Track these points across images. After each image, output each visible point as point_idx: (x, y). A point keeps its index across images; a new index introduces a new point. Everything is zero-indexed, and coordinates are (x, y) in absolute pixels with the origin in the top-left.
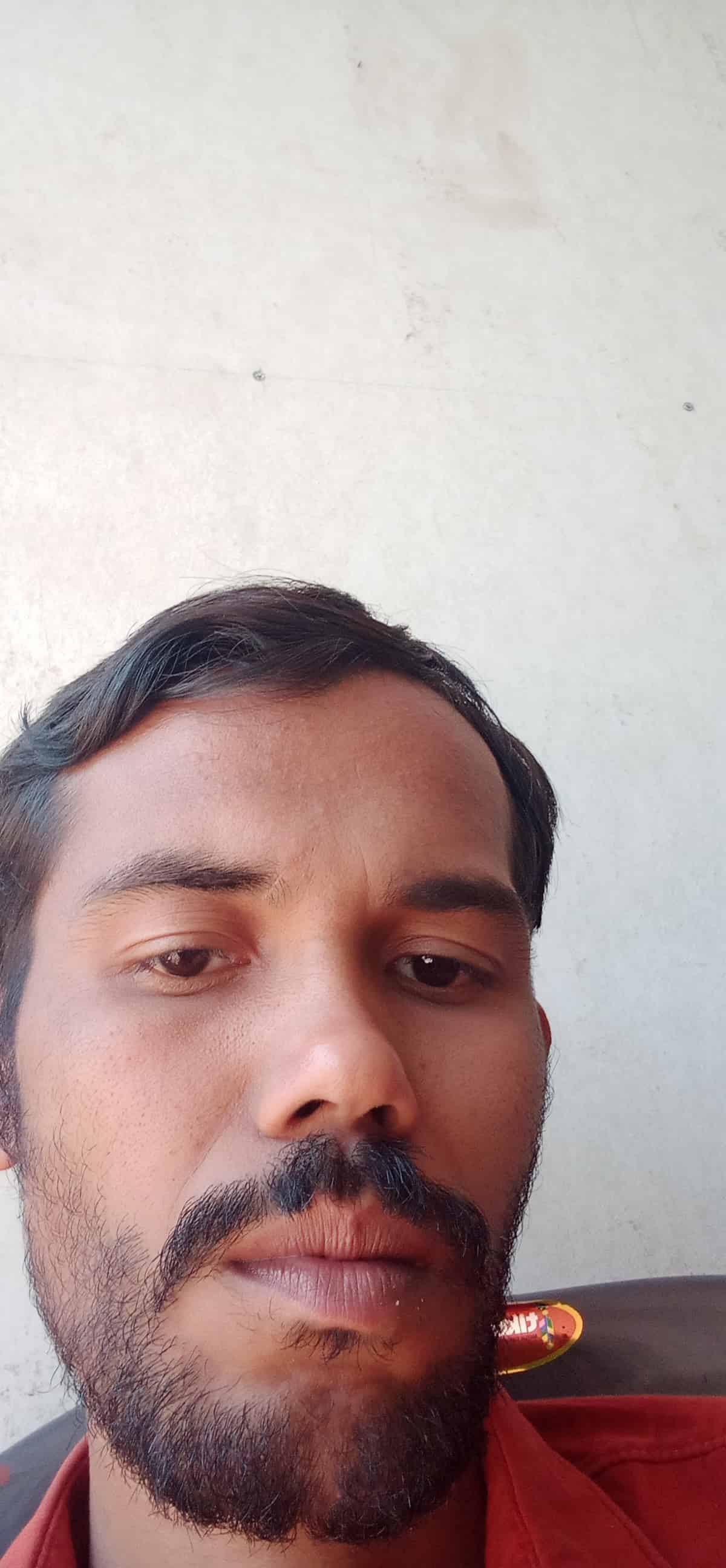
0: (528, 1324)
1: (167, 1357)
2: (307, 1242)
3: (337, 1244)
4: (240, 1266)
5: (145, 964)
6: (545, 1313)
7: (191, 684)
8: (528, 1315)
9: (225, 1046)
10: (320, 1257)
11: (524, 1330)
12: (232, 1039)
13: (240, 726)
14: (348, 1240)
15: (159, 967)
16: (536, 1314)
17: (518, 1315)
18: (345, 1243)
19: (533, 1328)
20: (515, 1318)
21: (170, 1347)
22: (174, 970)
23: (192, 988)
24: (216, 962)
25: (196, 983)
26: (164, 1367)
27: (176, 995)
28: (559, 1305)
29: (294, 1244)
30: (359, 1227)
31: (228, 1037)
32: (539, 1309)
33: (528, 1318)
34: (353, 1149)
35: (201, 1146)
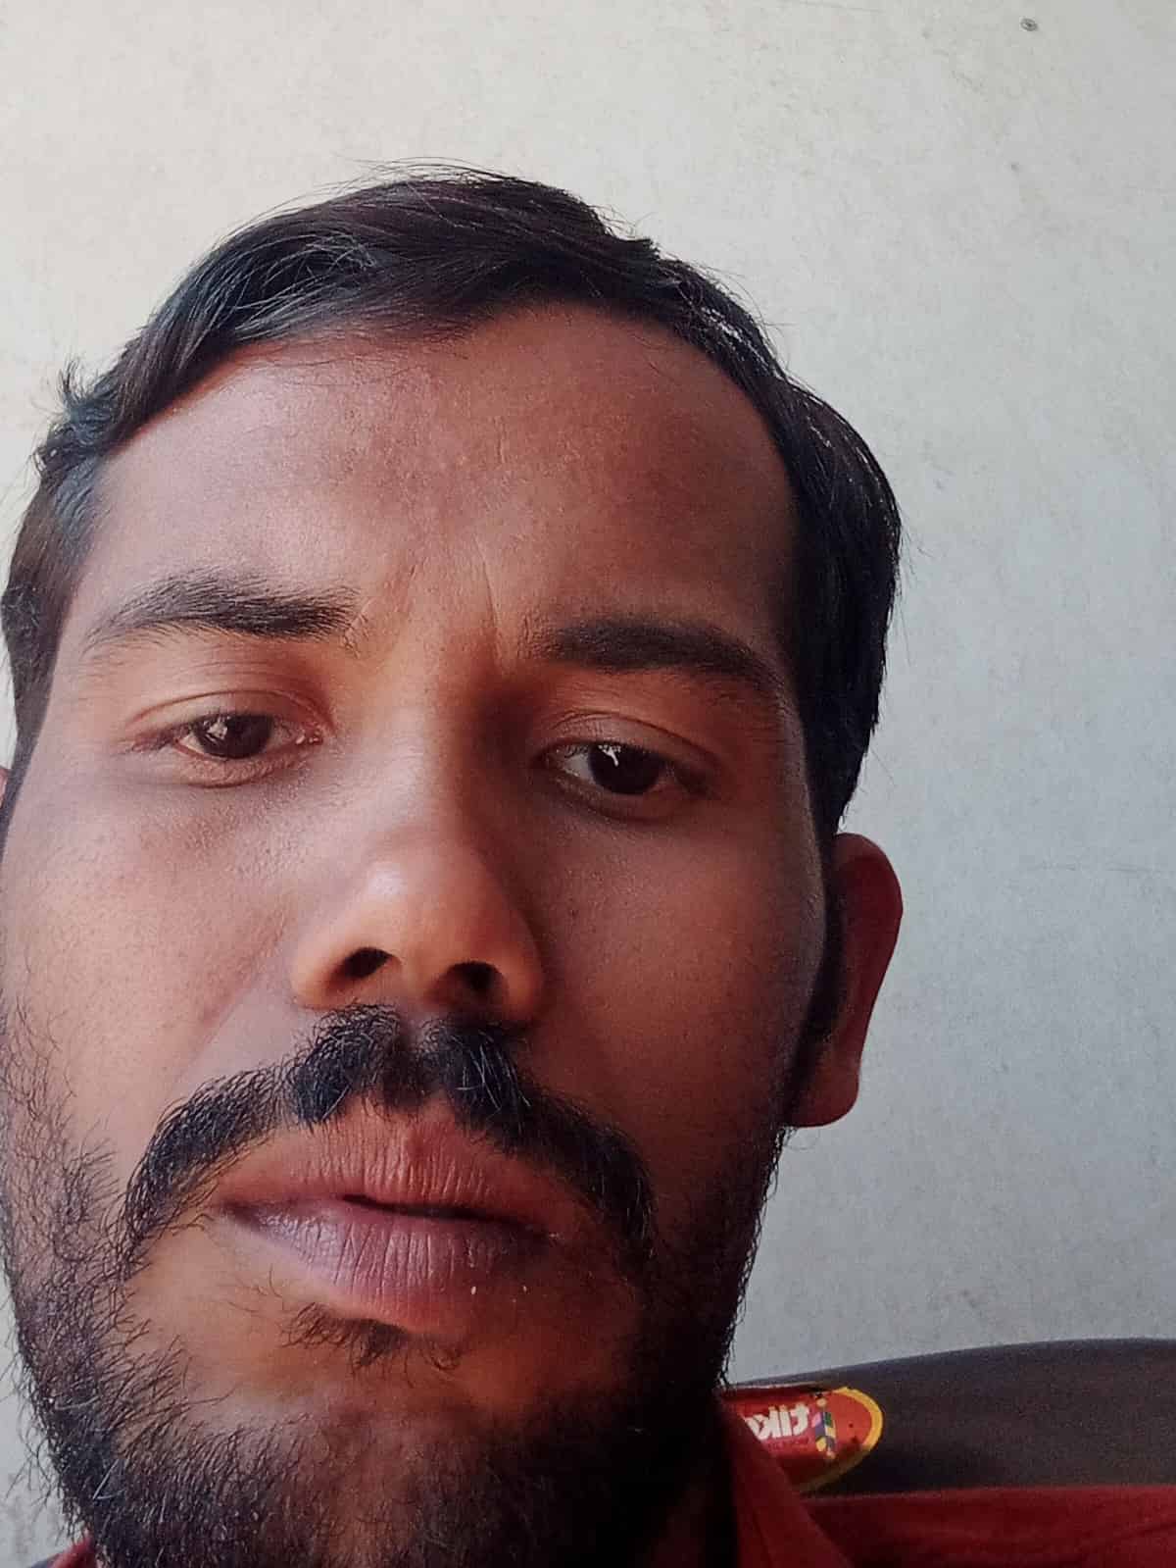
0: (794, 1422)
1: (134, 1351)
2: (337, 1169)
3: (384, 1178)
4: (244, 1210)
5: (166, 738)
6: (822, 1403)
7: (265, 320)
8: (793, 1407)
9: (262, 864)
10: (358, 1200)
11: (787, 1432)
12: (273, 853)
13: (331, 387)
14: (401, 1174)
15: (190, 742)
16: (806, 1405)
17: (777, 1409)
18: (395, 1176)
19: (801, 1428)
20: (773, 1413)
21: (141, 1334)
22: (213, 747)
23: (231, 778)
24: (278, 738)
25: (241, 769)
26: (129, 1366)
27: (204, 786)
28: (844, 1390)
29: (317, 1173)
30: (419, 1152)
31: (268, 851)
32: (811, 1397)
33: (793, 1413)
34: (427, 1033)
35: (209, 1017)
